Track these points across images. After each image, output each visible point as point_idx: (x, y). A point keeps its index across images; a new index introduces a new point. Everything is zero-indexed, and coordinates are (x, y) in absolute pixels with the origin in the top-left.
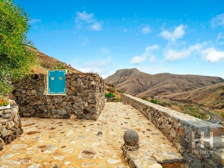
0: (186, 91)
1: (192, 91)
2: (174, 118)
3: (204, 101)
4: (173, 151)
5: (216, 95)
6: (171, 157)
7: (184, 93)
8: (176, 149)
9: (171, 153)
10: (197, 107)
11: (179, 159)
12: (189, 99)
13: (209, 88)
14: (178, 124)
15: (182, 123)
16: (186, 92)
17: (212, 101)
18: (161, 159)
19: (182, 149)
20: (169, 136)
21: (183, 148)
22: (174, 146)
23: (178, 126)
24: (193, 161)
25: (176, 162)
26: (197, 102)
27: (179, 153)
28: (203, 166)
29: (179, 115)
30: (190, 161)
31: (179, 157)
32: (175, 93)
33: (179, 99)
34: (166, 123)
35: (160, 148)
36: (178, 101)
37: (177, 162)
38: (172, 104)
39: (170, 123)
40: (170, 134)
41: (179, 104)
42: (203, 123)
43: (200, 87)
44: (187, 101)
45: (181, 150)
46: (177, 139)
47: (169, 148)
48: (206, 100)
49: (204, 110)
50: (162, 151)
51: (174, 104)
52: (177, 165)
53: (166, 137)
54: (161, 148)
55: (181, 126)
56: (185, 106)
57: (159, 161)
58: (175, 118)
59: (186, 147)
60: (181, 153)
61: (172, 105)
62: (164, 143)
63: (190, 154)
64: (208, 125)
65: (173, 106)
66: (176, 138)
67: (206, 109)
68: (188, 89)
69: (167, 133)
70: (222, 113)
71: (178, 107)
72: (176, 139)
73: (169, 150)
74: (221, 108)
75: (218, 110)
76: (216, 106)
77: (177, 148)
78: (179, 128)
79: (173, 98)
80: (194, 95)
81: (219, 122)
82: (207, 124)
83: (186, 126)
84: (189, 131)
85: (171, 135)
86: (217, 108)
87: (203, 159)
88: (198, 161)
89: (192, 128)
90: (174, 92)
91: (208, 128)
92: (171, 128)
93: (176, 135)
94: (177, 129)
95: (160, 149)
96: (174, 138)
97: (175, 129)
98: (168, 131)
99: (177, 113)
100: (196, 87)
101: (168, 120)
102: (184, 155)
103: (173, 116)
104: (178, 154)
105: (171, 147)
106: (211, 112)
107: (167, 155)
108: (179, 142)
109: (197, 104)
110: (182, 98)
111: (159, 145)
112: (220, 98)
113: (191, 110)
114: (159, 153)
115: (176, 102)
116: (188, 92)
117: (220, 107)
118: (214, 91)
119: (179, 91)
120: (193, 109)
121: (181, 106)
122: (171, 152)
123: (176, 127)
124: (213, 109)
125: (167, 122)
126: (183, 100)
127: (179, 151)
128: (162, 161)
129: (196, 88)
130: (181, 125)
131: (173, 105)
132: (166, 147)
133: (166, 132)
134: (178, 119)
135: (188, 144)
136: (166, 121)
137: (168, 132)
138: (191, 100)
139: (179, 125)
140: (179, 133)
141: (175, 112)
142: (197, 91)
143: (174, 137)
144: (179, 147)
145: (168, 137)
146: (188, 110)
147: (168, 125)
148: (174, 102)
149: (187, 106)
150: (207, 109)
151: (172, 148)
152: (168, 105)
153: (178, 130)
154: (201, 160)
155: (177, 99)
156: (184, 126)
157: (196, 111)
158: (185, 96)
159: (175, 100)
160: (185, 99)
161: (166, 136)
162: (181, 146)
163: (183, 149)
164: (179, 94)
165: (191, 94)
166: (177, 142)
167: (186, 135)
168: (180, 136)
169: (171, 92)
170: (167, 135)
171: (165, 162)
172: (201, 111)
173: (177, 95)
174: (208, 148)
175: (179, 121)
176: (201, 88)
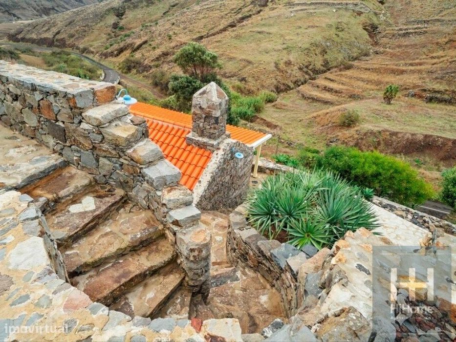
0: (45, 15)
1: (60, 14)
2: (22, 84)
3: (88, 41)
4: (41, 155)
5: (107, 27)
6: (40, 167)
7: (41, 19)
8: (46, 148)
9: (37, 160)
10: (79, 55)
11: (56, 165)
12: (59, 37)
13: (92, 9)
14: (34, 95)
15: (41, 92)
16: (45, 18)
17: (102, 41)
18: (19, 180)
19: (57, 143)
20: (25, 127)
21: (58, 141)
22: (41, 144)
23: (35, 100)
24: (80, 157)
25: (51, 172)
26: (76, 43)
27: (53, 153)
28: (97, 156)
29: (33, 73)
30: (76, 158)
31: (56, 160)
32: (18, 18)
33: (34, 36)
34: (5, 99)
35: (11, 160)
36: (33, 41)
37: (54, 170)
38: (19, 52)
39: (16, 98)
40: (23, 123)
41: (37, 50)
42: (83, 84)
43: (74, 5)
44: (56, 43)
45: (55, 147)
46: (42, 129)
47: (31, 152)
48: (92, 38)
49: (92, 60)
50: (17, 163)
51: (25, 52)
52: (55, 175)
53: (17, 133)
54: (11, 158)
55: (42, 99)
56: (54, 54)
57: (15, 186)
58: (23, 82)
59: (64, 138)
60: (57, 151)
61: (20, 55)
62: (16, 147)
63: (73, 147)
64: (92, 86)
65: (22, 56)
66: (41, 126)
67: (94, 59)
68: (50, 9)
69: (17, 124)
70: (119, 64)
71: (39, 58)
72: (40, 130)
73: (31, 155)
74: (117, 55)
75: (114, 59)
76: (109, 50)
77: (48, 147)
78: (39, 105)
79: (16, 34)
80: (66, 26)
81: (118, 81)
82: (90, 84)
83: (52, 96)
84: (61, 105)
85: (27, 125)
86: (112, 54)
87: (94, 147)
88: (88, 152)
89: (63, 97)
90: (14, 15)
91: (92, 91)
92: (23, 108)
93: (39, 122)
94: (35, 108)
95: (10, 162)
96: (35, 129)
97: (31, 108)
98: (17, 118)
99: (28, 70)
100: (66, 6)
101: (7, 91)
102: (63, 153)
103: (17, 78)
104: (53, 155)
105: (35, 149)
106: (103, 63)
107: (32, 166)
108: (48, 134)
109: (78, 48)
110: (40, 34)
111: (6, 154)
112: (113, 34)
113: (67, 64)
114: (9, 172)
115: (28, 45)
116: (51, 16)
117: (115, 53)
118: (102, 17)
119: (26, 12)
120: (72, 60)
121: (44, 55)
122: (39, 157)
123: (33, 104)
124: (105, 58)
125: (7, 95)
126: (45, 39)
127: (54, 150)
128: (22, 182)
129: (67, 9)
130: (41, 97)
131: (22, 52)
132: (23, 152)
133: (13, 122)
134: (32, 84)
135: (65, 131)
136: (5, 94)
137: (19, 119)
138: (63, 40)
139: (38, 96)
140: (43, 116)
141: (22, 68)
142: (71, 17)
143: (35, 127)
144: (51, 141)
145: (23, 131)
146: (62, 64)
147: (12, 104)
148: (22, 45)
149: (58, 54)
150: (96, 58)
151: (37, 150)
152: (9, 55)
153: (39, 109)
154: (91, 149)
155: (28, 36)
156: (48, 97)
157: (79, 63)
158: (47, 28)
159: (23, 39)
160: (49, 35)
161: (16, 129)
162: (55, 138)
163: (60, 144)
164: (30, 21)
165: (60, 24)
166: (45, 134)
167: (56, 115)
168: (48, 120)
169: (6, 15)
170: (18, 127)
171: (29, 181)
172: (87, 63)
173: (25, 26)
174: (97, 126)
175: (34, 88)
176: (76, 8)
